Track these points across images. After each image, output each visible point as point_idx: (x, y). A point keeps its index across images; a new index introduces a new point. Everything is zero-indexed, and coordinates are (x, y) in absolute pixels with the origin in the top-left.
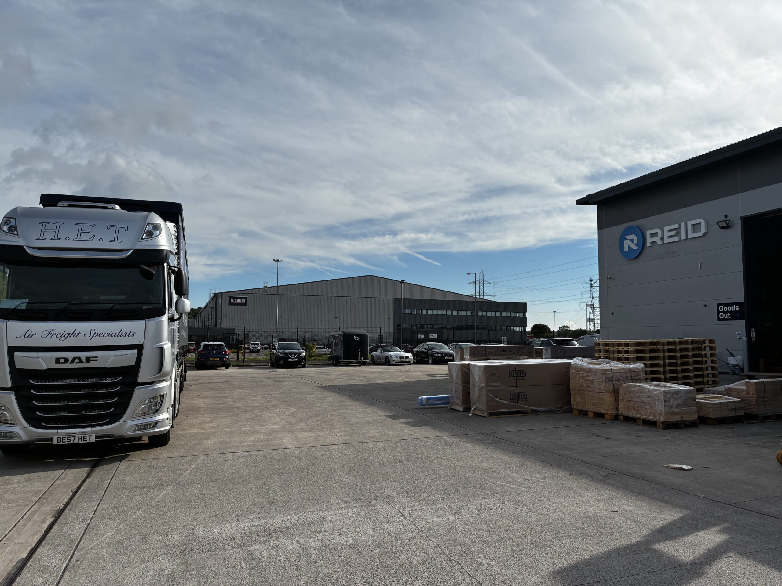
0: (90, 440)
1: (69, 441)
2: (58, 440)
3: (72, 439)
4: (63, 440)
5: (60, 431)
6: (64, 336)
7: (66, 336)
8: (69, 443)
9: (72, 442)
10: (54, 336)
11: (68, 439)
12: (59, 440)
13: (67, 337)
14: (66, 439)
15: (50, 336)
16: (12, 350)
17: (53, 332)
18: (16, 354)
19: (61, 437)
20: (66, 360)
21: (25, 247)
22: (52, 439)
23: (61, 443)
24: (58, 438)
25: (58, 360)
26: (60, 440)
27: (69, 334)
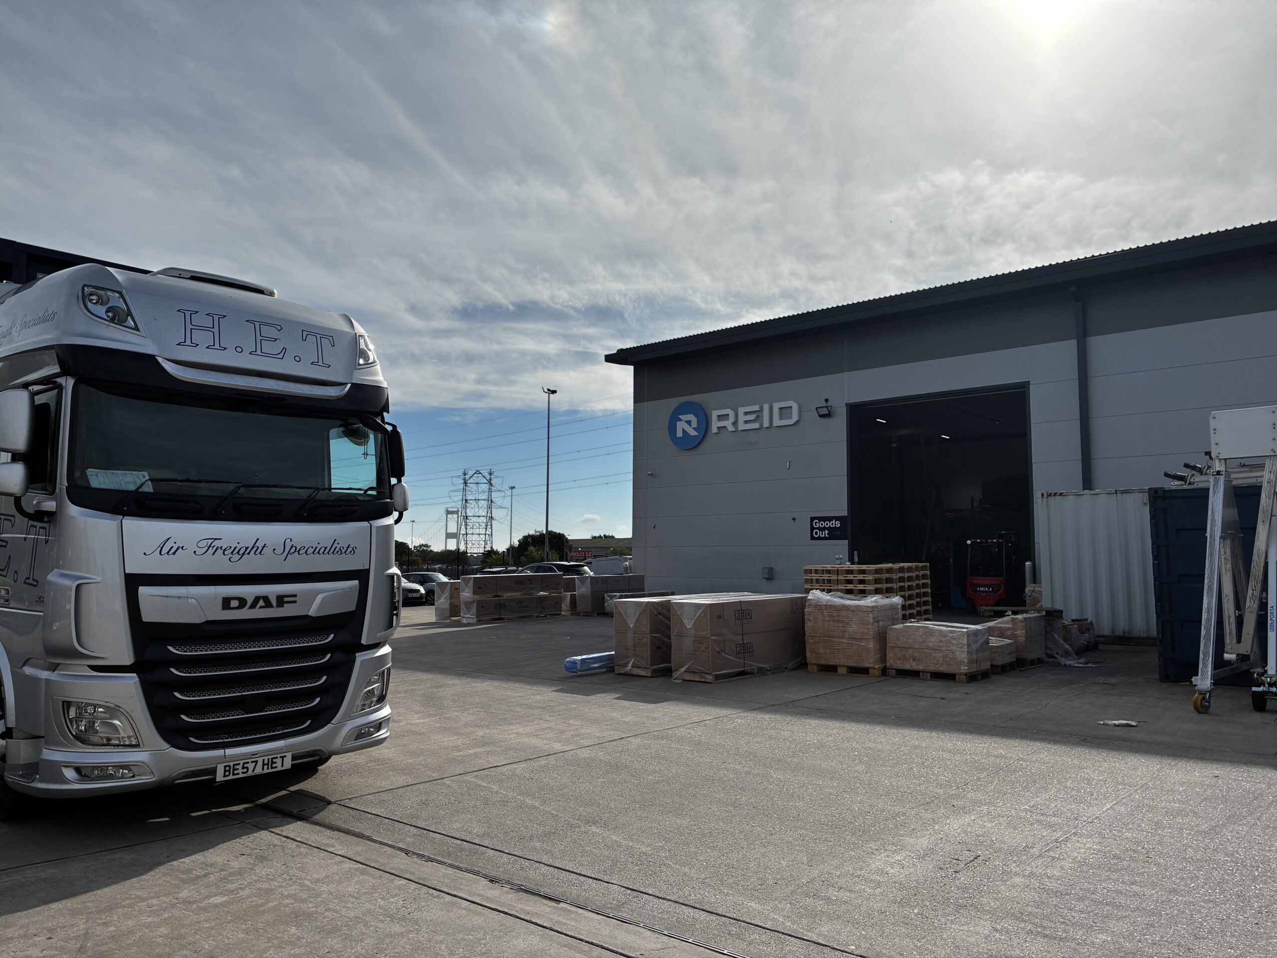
0: (282, 766)
1: (245, 770)
2: (225, 771)
3: (251, 766)
4: (234, 770)
5: (230, 752)
6: (238, 553)
7: (241, 552)
8: (245, 775)
9: (250, 773)
10: (220, 552)
11: (243, 768)
12: (227, 770)
13: (244, 554)
14: (240, 767)
15: (211, 551)
16: (133, 582)
17: (217, 543)
18: (143, 590)
19: (231, 764)
20: (242, 602)
21: (160, 360)
22: (213, 771)
23: (231, 777)
24: (225, 767)
25: (226, 603)
26: (229, 771)
27: (247, 548)
